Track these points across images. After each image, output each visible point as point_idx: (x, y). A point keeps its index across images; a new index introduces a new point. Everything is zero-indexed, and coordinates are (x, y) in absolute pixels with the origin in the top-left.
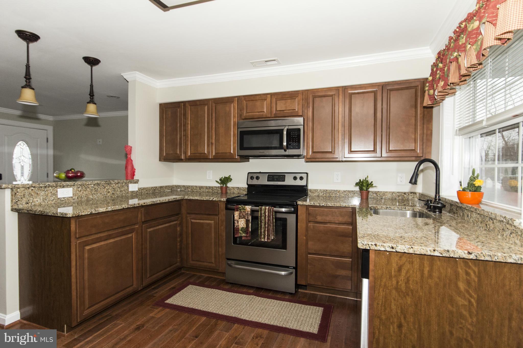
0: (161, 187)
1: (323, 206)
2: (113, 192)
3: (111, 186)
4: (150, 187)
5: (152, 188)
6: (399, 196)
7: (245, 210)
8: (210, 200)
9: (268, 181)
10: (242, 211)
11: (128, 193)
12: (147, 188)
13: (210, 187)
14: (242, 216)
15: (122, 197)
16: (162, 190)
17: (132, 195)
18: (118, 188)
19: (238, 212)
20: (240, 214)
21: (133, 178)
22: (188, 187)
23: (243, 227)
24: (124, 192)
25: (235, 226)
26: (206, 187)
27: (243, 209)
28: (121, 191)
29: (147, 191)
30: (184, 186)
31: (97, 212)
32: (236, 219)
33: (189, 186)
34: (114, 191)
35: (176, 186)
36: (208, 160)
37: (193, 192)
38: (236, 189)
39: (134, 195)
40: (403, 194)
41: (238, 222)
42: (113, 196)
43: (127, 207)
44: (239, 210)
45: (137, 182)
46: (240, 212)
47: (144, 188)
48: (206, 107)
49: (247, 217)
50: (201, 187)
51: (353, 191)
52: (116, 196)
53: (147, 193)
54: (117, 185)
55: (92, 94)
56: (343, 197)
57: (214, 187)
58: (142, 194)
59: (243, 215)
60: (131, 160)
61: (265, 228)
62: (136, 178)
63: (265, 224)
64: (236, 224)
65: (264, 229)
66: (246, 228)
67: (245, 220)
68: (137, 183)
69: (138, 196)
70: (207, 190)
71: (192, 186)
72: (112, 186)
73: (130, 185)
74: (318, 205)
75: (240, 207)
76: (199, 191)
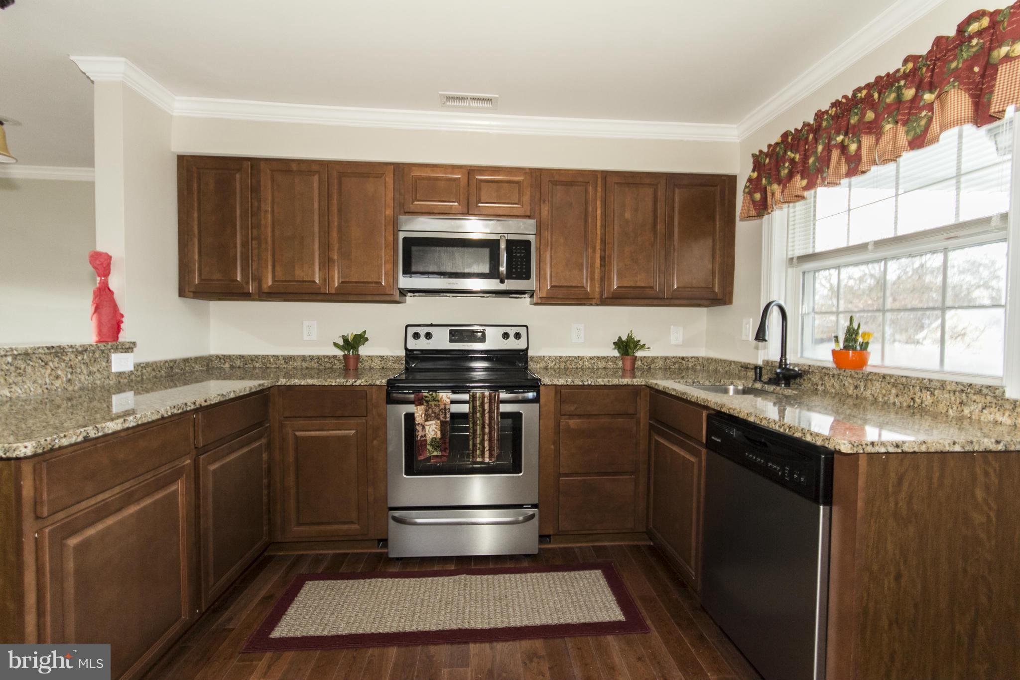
0: (186, 361)
1: (589, 385)
2: (69, 376)
3: (64, 360)
4: (161, 362)
5: (167, 364)
6: (674, 363)
7: (438, 401)
8: (348, 384)
9: (451, 341)
10: (433, 403)
11: (108, 378)
12: (156, 362)
13: (312, 358)
14: (433, 415)
15: (93, 390)
16: (187, 368)
17: (119, 382)
18: (83, 366)
19: (423, 407)
20: (426, 411)
21: (117, 338)
22: (253, 359)
23: (435, 436)
24: (98, 375)
25: (419, 438)
26: (304, 358)
27: (434, 400)
28: (90, 373)
29: (154, 370)
30: (241, 357)
31: (100, 434)
32: (420, 422)
33: (256, 357)
34: (72, 373)
35: (217, 356)
36: (320, 297)
37: (268, 370)
38: (376, 360)
39: (127, 382)
40: (680, 360)
41: (424, 428)
42: (70, 388)
43: (169, 414)
44: (425, 404)
45: (129, 348)
46: (427, 406)
47: (147, 365)
48: (316, 177)
49: (443, 416)
50: (288, 359)
51: (605, 357)
52: (76, 388)
53: (155, 377)
54: (80, 358)
56: (589, 368)
57: (324, 356)
58: (142, 378)
59: (433, 412)
60: (109, 289)
61: (484, 434)
62: (124, 337)
63: (483, 427)
64: (420, 433)
65: (481, 438)
66: (440, 439)
67: (439, 422)
68: (130, 350)
69: (133, 384)
70: (305, 365)
71: (264, 357)
72: (67, 359)
73: (113, 355)
74: (581, 383)
75: (426, 397)
76: (284, 368)
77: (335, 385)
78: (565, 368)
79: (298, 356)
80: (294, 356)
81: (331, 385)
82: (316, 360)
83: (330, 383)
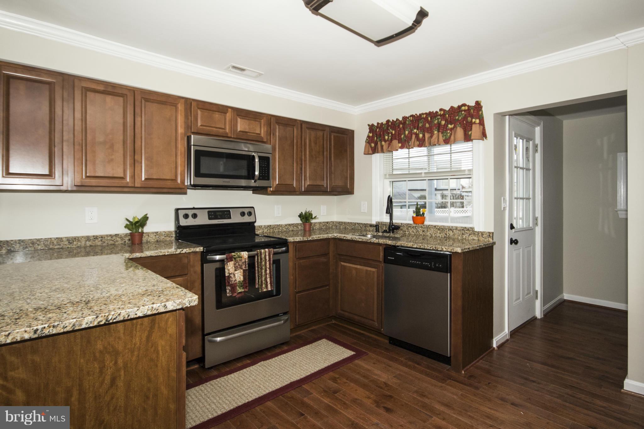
1: (310, 240)
6: (324, 226)
7: (241, 257)
9: (210, 219)
10: (238, 259)
14: (239, 266)
19: (233, 262)
20: (235, 264)
23: (239, 280)
25: (233, 282)
27: (239, 257)
32: (232, 272)
36: (126, 190)
37: (51, 251)
40: (326, 224)
41: (234, 275)
44: (234, 260)
46: (235, 261)
49: (244, 266)
50: (72, 240)
51: (292, 224)
56: (285, 231)
59: (239, 265)
61: (266, 274)
63: (266, 270)
64: (233, 279)
65: (265, 277)
66: (243, 281)
67: (242, 270)
71: (46, 240)
74: (307, 240)
75: (234, 255)
76: (68, 248)
77: (168, 255)
78: (273, 232)
79: (83, 237)
80: (78, 237)
81: (165, 255)
82: (100, 239)
83: (164, 254)
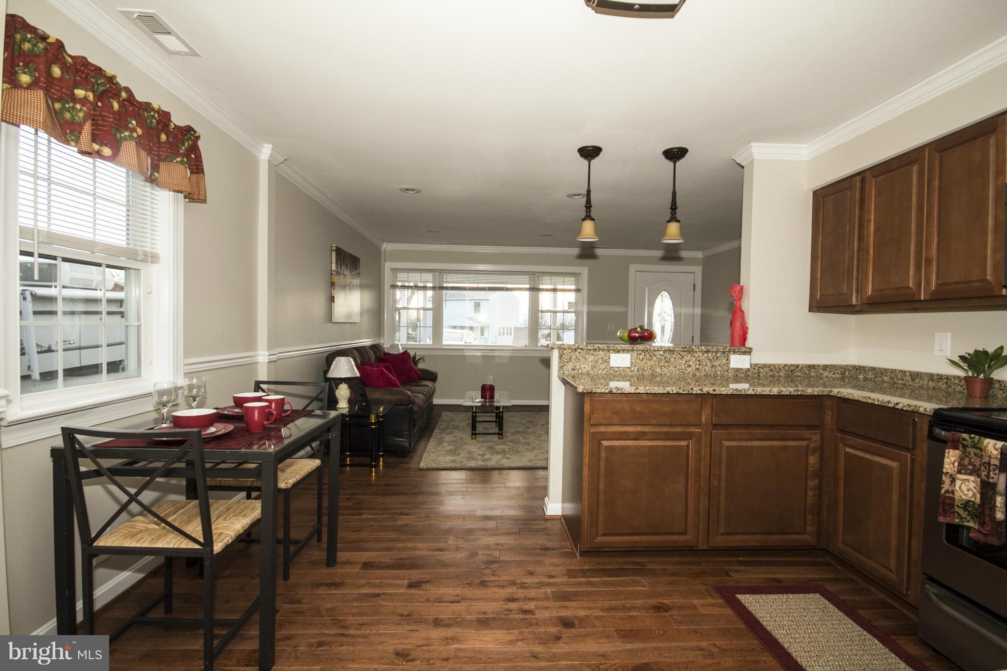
0: (811, 367)
2: (698, 366)
3: (695, 356)
4: (780, 365)
5: (787, 368)
7: (981, 450)
10: (972, 450)
11: (727, 371)
12: (774, 365)
14: (970, 467)
15: (715, 376)
16: (812, 374)
17: (737, 375)
18: (707, 361)
19: (957, 452)
20: (962, 459)
22: (883, 372)
24: (719, 368)
25: (943, 491)
26: (931, 376)
27: (975, 446)
28: (713, 366)
29: (771, 370)
30: (873, 369)
32: (949, 471)
33: (886, 370)
34: (699, 365)
35: (855, 366)
36: (916, 305)
37: (895, 386)
39: (740, 375)
41: (953, 481)
42: (698, 374)
44: (961, 448)
45: (749, 352)
46: (963, 452)
47: (765, 366)
48: (915, 169)
49: (986, 472)
50: (915, 375)
52: (702, 374)
53: (773, 376)
54: (706, 355)
55: (674, 207)
57: (954, 377)
58: (759, 376)
59: (971, 464)
60: (741, 310)
64: (946, 486)
66: (979, 506)
67: (979, 480)
68: (748, 354)
69: (750, 379)
71: (893, 371)
72: (697, 355)
73: (732, 356)
75: (965, 439)
76: (910, 385)
79: (926, 374)
80: (921, 373)
82: (945, 380)
